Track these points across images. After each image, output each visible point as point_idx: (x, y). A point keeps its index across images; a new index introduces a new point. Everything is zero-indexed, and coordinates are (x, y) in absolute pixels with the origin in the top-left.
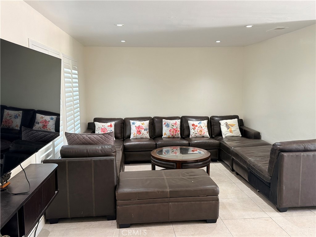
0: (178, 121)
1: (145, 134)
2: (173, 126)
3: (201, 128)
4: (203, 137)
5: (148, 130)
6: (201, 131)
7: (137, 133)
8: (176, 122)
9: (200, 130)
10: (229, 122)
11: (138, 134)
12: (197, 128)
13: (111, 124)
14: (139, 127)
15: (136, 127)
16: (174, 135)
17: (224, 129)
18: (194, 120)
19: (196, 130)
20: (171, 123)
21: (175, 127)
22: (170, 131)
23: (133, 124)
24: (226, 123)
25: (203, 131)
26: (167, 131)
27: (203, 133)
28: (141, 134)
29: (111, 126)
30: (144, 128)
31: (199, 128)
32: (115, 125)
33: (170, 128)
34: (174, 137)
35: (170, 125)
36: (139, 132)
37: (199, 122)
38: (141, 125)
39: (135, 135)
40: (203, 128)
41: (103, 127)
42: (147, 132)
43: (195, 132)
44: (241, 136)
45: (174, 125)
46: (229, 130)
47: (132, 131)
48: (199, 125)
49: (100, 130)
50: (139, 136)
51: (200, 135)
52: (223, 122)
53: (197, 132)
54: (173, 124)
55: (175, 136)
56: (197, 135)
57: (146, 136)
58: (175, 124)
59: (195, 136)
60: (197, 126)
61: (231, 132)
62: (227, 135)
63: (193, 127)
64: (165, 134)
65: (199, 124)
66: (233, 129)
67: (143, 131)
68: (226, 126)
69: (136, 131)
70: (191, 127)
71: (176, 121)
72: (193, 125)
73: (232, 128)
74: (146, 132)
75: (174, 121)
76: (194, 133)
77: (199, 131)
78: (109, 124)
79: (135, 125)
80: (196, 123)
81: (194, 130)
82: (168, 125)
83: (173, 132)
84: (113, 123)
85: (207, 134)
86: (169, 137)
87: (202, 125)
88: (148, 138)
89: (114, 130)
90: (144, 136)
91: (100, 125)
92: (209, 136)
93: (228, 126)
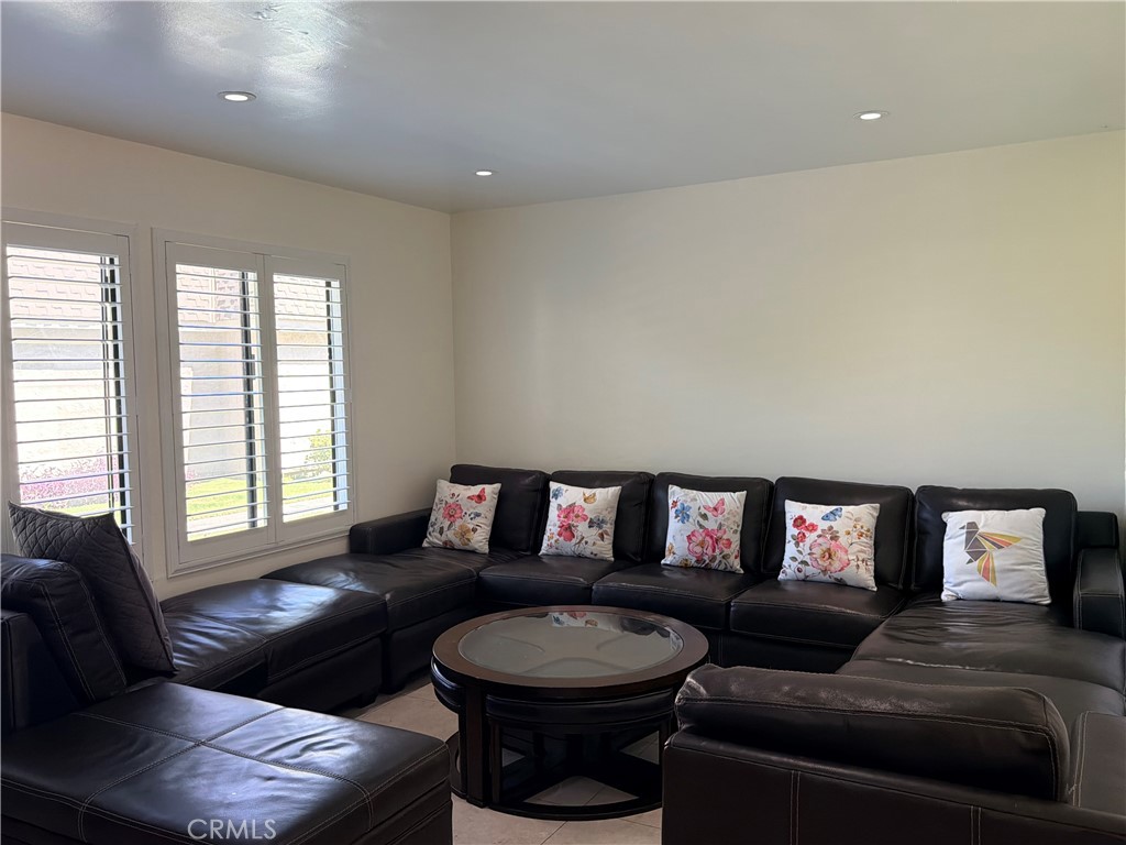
0: (734, 501)
1: (590, 542)
2: (705, 517)
3: (834, 538)
4: (840, 584)
5: (609, 528)
6: (829, 554)
7: (560, 535)
8: (722, 502)
9: (824, 547)
10: (991, 521)
11: (561, 539)
12: (811, 537)
14: (571, 507)
15: (560, 505)
16: (706, 558)
17: (954, 555)
19: (805, 546)
20: (698, 504)
21: (711, 525)
22: (689, 537)
23: (556, 496)
24: (973, 525)
25: (840, 554)
26: (679, 537)
27: (836, 565)
28: (574, 541)
29: (480, 498)
30: (591, 516)
31: (820, 540)
32: (502, 496)
33: (690, 527)
34: (707, 569)
35: (693, 513)
36: (567, 530)
37: (833, 508)
38: (580, 502)
39: (553, 541)
40: (843, 540)
41: (451, 501)
42: (602, 536)
43: (800, 558)
44: (1047, 601)
45: (709, 515)
46: (976, 564)
47: (548, 526)
48: (824, 525)
49: (442, 511)
50: (569, 547)
51: (825, 571)
52: (955, 521)
53: (807, 559)
54: (703, 511)
55: (714, 565)
56: (810, 571)
57: (595, 549)
58: (715, 509)
59: (801, 576)
60: (813, 528)
61: (987, 573)
62: (962, 590)
63: (795, 531)
64: (672, 551)
65: (826, 518)
66: (999, 559)
67: (582, 528)
68: (967, 541)
69: (558, 523)
70: (791, 531)
71: (727, 496)
72: (799, 521)
73: (996, 553)
74: (595, 531)
75: (714, 498)
76: (794, 559)
77: (818, 551)
78: (475, 490)
79: (561, 500)
80: (814, 513)
81: (797, 544)
82: (683, 515)
83: (702, 544)
84: (491, 490)
85: (865, 576)
86: (684, 567)
87: (837, 525)
88: (603, 560)
89: (491, 515)
90: (587, 551)
91: (446, 489)
92: (871, 583)
93: (975, 545)
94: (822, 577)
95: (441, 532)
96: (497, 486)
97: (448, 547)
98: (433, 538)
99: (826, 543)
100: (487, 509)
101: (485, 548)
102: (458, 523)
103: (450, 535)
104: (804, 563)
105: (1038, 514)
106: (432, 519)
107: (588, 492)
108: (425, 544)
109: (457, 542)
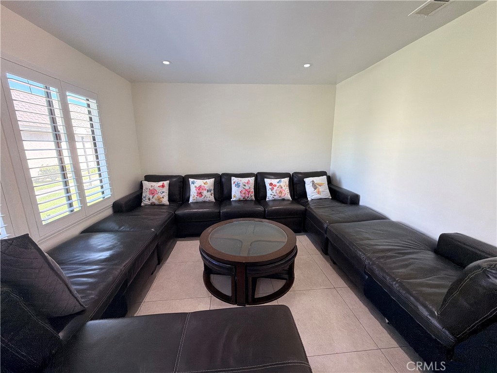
0: (252, 180)
1: (208, 197)
2: (245, 185)
3: (282, 188)
4: (284, 200)
5: (212, 192)
6: (281, 192)
7: (197, 196)
8: (249, 181)
10: (316, 180)
11: (198, 197)
12: (275, 188)
13: (163, 183)
14: (200, 187)
15: (196, 187)
16: (246, 197)
17: (309, 189)
18: (273, 177)
19: (274, 191)
20: (242, 182)
21: (247, 188)
22: (240, 192)
23: (193, 183)
24: (313, 181)
25: (284, 192)
26: (237, 192)
27: (283, 195)
28: (203, 197)
29: (163, 186)
30: (207, 189)
31: (278, 189)
32: (170, 185)
33: (240, 189)
34: (246, 200)
35: (241, 185)
36: (200, 194)
37: (279, 180)
38: (203, 185)
39: (195, 198)
40: (284, 188)
41: (151, 188)
42: (211, 194)
43: (273, 194)
44: (331, 197)
45: (246, 185)
46: (316, 191)
47: (192, 193)
48: (278, 185)
49: (148, 192)
50: (200, 199)
51: (280, 197)
52: (308, 181)
53: (275, 194)
54: (244, 184)
55: (248, 199)
56: (276, 197)
57: (210, 199)
58: (248, 183)
59: (273, 199)
60: (275, 186)
61: (319, 193)
62: (313, 198)
63: (271, 187)
64: (234, 197)
65: (278, 183)
67: (205, 193)
68: (313, 185)
69: (196, 192)
70: (268, 187)
71: (249, 179)
72: (271, 184)
73: (320, 187)
74: (209, 193)
75: (245, 180)
76: (271, 194)
77: (278, 192)
78: (161, 183)
79: (195, 185)
80: (275, 181)
81: (272, 191)
82: (238, 185)
83: (245, 193)
84: (166, 183)
85: (288, 196)
86: (239, 201)
87: (282, 184)
88: (212, 202)
89: (167, 192)
90: (207, 200)
91: (146, 184)
92: (290, 198)
93: (315, 186)
94: (279, 199)
95: (149, 199)
96: (168, 182)
97: (153, 205)
98: (146, 202)
99: (279, 189)
100: (166, 190)
101: (168, 203)
102: (156, 196)
103: (154, 200)
104: (274, 195)
105: (325, 177)
106: (144, 195)
107: (205, 181)
108: (142, 204)
109: (157, 202)
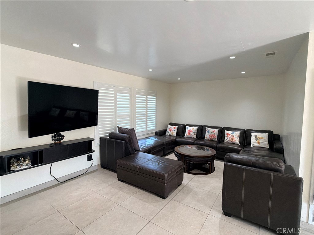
0: (217, 130)
2: (212, 132)
3: (233, 136)
4: (234, 144)
5: (196, 133)
6: (232, 139)
8: (215, 130)
9: (232, 138)
10: (259, 135)
12: (229, 136)
14: (190, 130)
15: (188, 130)
17: (253, 140)
19: (228, 138)
20: (211, 131)
21: (213, 134)
22: (209, 135)
23: (187, 128)
24: (256, 135)
25: (234, 139)
26: (207, 135)
27: (233, 141)
29: (175, 128)
30: (193, 131)
32: (178, 128)
34: (212, 140)
35: (210, 132)
36: (189, 133)
38: (191, 129)
39: (187, 135)
40: (235, 137)
41: (170, 128)
43: (227, 139)
44: (268, 148)
45: (213, 132)
46: (257, 141)
47: (186, 133)
48: (231, 134)
49: (169, 130)
50: (189, 136)
51: (231, 142)
52: (253, 135)
53: (229, 139)
55: (213, 140)
56: (229, 141)
58: (214, 131)
59: (227, 142)
60: (230, 135)
61: (258, 143)
62: (254, 145)
63: (227, 135)
64: (206, 137)
65: (232, 133)
66: (261, 141)
67: (192, 133)
68: (255, 138)
70: (226, 135)
72: (227, 134)
73: (260, 140)
74: (194, 134)
75: (213, 129)
76: (226, 139)
77: (230, 138)
78: (174, 127)
79: (188, 129)
80: (230, 132)
81: (227, 137)
82: (208, 132)
83: (211, 137)
84: (177, 127)
85: (238, 142)
86: (208, 140)
87: (234, 134)
88: (195, 138)
89: (176, 131)
90: (192, 137)
91: (169, 126)
92: (239, 144)
95: (169, 133)
96: (177, 126)
97: (170, 135)
98: (167, 134)
99: (232, 137)
100: (176, 130)
101: (176, 136)
102: (171, 132)
103: (170, 133)
104: (228, 140)
105: (267, 134)
106: (167, 131)
107: (193, 128)
108: (166, 134)
109: (171, 135)
